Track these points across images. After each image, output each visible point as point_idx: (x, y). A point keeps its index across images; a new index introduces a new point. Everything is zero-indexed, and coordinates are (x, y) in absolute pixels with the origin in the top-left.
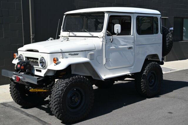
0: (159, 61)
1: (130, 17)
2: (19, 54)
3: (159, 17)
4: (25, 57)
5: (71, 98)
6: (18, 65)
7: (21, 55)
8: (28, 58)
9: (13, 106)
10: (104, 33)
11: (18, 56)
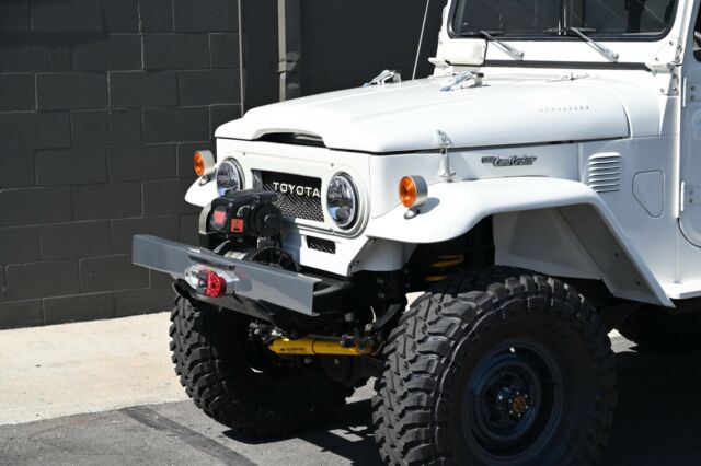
2: (221, 156)
4: (253, 171)
5: (490, 394)
6: (216, 213)
7: (230, 159)
8: (267, 177)
9: (184, 424)
10: (679, 47)
11: (217, 166)
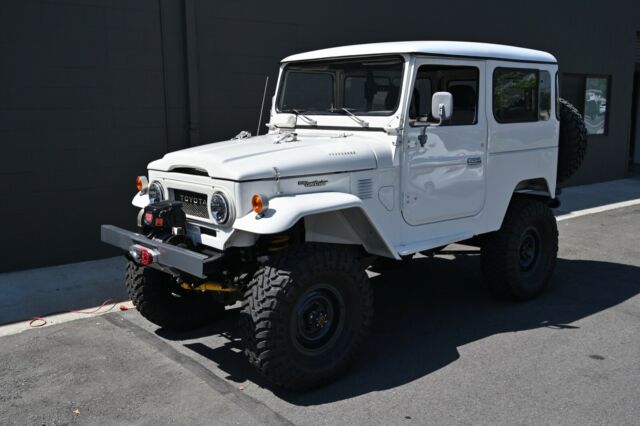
0: (549, 198)
1: (476, 70)
2: (151, 179)
3: (553, 70)
4: (169, 189)
5: (306, 316)
6: (147, 215)
7: (156, 182)
8: (177, 193)
10: (402, 120)
11: (149, 186)
